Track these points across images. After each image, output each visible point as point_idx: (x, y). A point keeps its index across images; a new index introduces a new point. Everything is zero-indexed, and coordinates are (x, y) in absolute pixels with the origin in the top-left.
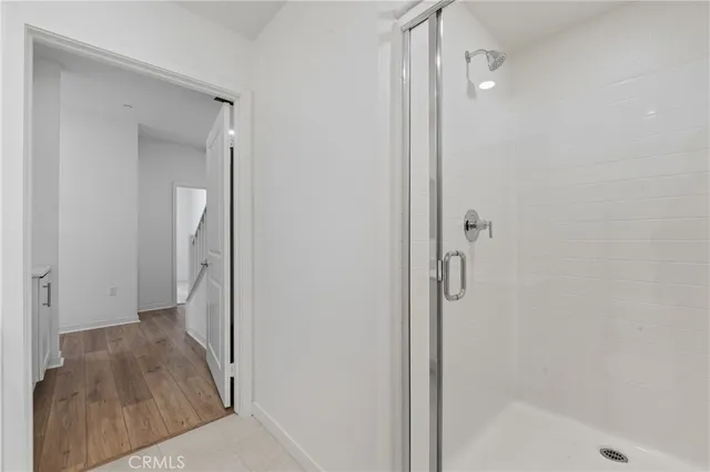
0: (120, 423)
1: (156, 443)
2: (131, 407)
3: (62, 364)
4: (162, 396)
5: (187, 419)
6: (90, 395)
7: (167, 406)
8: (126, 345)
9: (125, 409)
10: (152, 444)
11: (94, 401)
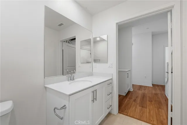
0: (137, 110)
1: (142, 121)
2: (141, 108)
3: (132, 91)
4: (149, 109)
5: (153, 121)
6: (134, 100)
7: (149, 113)
8: (146, 92)
9: (139, 107)
10: (141, 120)
11: (134, 102)
